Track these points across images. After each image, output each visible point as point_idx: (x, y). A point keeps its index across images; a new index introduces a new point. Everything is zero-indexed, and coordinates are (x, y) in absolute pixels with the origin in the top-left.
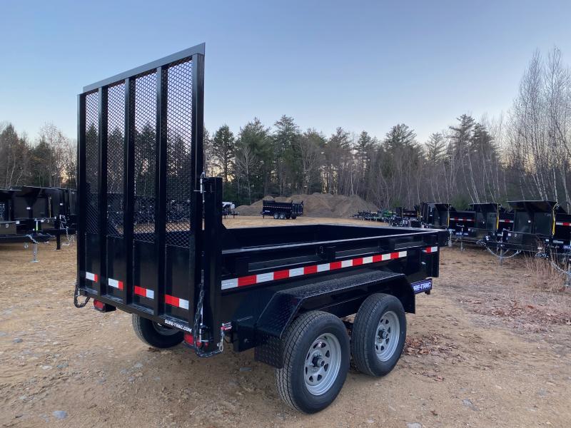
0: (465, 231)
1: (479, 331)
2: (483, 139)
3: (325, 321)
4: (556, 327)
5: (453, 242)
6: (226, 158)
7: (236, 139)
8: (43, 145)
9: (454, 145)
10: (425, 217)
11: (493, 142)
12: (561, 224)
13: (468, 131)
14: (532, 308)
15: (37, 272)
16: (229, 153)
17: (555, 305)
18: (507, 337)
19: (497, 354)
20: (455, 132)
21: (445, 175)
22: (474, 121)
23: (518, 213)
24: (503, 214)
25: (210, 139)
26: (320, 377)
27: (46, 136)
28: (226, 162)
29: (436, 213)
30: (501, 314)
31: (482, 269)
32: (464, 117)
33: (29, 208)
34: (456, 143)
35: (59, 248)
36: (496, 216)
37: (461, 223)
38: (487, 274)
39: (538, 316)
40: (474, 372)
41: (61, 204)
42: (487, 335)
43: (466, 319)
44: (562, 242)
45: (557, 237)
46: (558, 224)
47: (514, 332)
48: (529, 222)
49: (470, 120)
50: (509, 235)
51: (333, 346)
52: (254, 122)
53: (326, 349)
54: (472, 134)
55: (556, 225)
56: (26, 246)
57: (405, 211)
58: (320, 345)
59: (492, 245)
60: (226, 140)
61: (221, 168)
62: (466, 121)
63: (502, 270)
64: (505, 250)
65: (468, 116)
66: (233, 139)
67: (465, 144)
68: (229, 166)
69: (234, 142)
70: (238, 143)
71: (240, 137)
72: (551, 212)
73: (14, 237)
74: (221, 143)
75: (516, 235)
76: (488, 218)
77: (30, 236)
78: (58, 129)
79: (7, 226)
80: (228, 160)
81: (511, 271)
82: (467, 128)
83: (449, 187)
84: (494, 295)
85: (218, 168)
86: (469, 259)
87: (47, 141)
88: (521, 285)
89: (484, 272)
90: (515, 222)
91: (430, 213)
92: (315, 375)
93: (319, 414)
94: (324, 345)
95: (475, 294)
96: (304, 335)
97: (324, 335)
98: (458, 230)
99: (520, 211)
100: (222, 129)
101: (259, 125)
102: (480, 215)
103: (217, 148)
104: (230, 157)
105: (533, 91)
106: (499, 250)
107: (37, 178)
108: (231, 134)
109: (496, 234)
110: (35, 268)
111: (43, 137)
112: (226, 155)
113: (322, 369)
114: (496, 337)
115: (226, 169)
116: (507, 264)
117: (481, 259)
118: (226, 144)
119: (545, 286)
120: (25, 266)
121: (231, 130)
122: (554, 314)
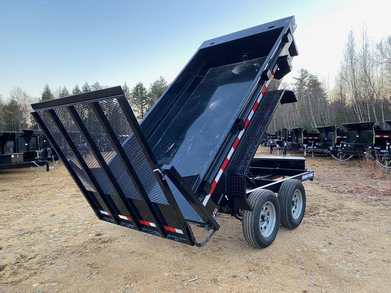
0: (315, 145)
1: (341, 202)
2: (315, 85)
3: (268, 194)
4: (386, 198)
5: (307, 153)
6: (142, 106)
7: (148, 92)
8: (13, 102)
9: (296, 90)
10: (285, 138)
11: (322, 87)
12: (379, 136)
13: (305, 79)
14: (369, 187)
15: (44, 185)
16: (144, 102)
17: (382, 186)
18: (359, 204)
19: (357, 213)
20: (297, 81)
21: (292, 110)
22: (309, 73)
23: (349, 131)
24: (340, 133)
25: (130, 92)
26: (265, 227)
27: (15, 96)
28: (142, 108)
29: (294, 134)
30: (351, 192)
31: (330, 168)
32: (302, 71)
33: (26, 144)
34: (297, 88)
35: (48, 170)
36: (335, 134)
37: (311, 140)
38: (334, 171)
39: (374, 192)
40: (347, 223)
41: (45, 141)
42: (347, 204)
43: (331, 196)
44: (380, 148)
45: (376, 145)
46: (376, 136)
47: (363, 201)
48: (357, 136)
49: (306, 72)
50: (345, 145)
51: (271, 210)
52: (160, 80)
53: (267, 211)
54: (308, 82)
55: (375, 138)
56: (32, 169)
57: (269, 135)
58: (264, 209)
59: (335, 152)
60: (141, 93)
61: (139, 113)
62: (303, 73)
63: (343, 168)
64: (343, 155)
65: (304, 69)
66: (146, 92)
67: (304, 88)
68: (145, 110)
69: (147, 94)
70: (149, 95)
71: (151, 90)
72: (371, 129)
73: (23, 163)
74: (138, 95)
75: (349, 146)
76: (329, 135)
77: (34, 162)
78: (23, 91)
79: (18, 156)
80: (144, 107)
81: (348, 168)
82: (304, 78)
83: (295, 118)
84: (343, 182)
85: (137, 112)
86: (320, 163)
87: (16, 100)
88: (357, 176)
89: (331, 170)
90: (348, 137)
91: (289, 135)
92: (263, 226)
93: (268, 248)
94: (266, 209)
95: (331, 182)
96: (259, 202)
97: (267, 202)
98: (309, 145)
99: (350, 130)
100: (138, 86)
101: (163, 82)
102: (323, 134)
103: (135, 99)
104: (145, 105)
105: (351, 51)
106: (339, 156)
107: (11, 126)
108: (145, 89)
109: (335, 146)
110: (42, 183)
111: (13, 97)
112: (142, 103)
113: (266, 222)
114: (353, 205)
115: (142, 113)
116: (344, 164)
117: (327, 162)
118: (141, 96)
119: (373, 176)
120: (34, 182)
121: (144, 86)
122: (383, 191)
